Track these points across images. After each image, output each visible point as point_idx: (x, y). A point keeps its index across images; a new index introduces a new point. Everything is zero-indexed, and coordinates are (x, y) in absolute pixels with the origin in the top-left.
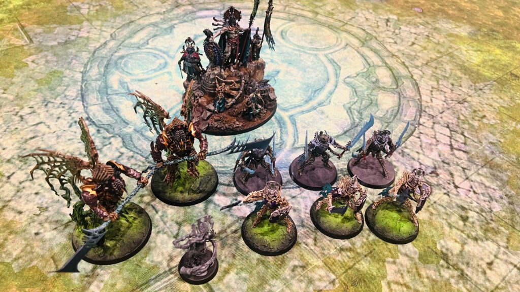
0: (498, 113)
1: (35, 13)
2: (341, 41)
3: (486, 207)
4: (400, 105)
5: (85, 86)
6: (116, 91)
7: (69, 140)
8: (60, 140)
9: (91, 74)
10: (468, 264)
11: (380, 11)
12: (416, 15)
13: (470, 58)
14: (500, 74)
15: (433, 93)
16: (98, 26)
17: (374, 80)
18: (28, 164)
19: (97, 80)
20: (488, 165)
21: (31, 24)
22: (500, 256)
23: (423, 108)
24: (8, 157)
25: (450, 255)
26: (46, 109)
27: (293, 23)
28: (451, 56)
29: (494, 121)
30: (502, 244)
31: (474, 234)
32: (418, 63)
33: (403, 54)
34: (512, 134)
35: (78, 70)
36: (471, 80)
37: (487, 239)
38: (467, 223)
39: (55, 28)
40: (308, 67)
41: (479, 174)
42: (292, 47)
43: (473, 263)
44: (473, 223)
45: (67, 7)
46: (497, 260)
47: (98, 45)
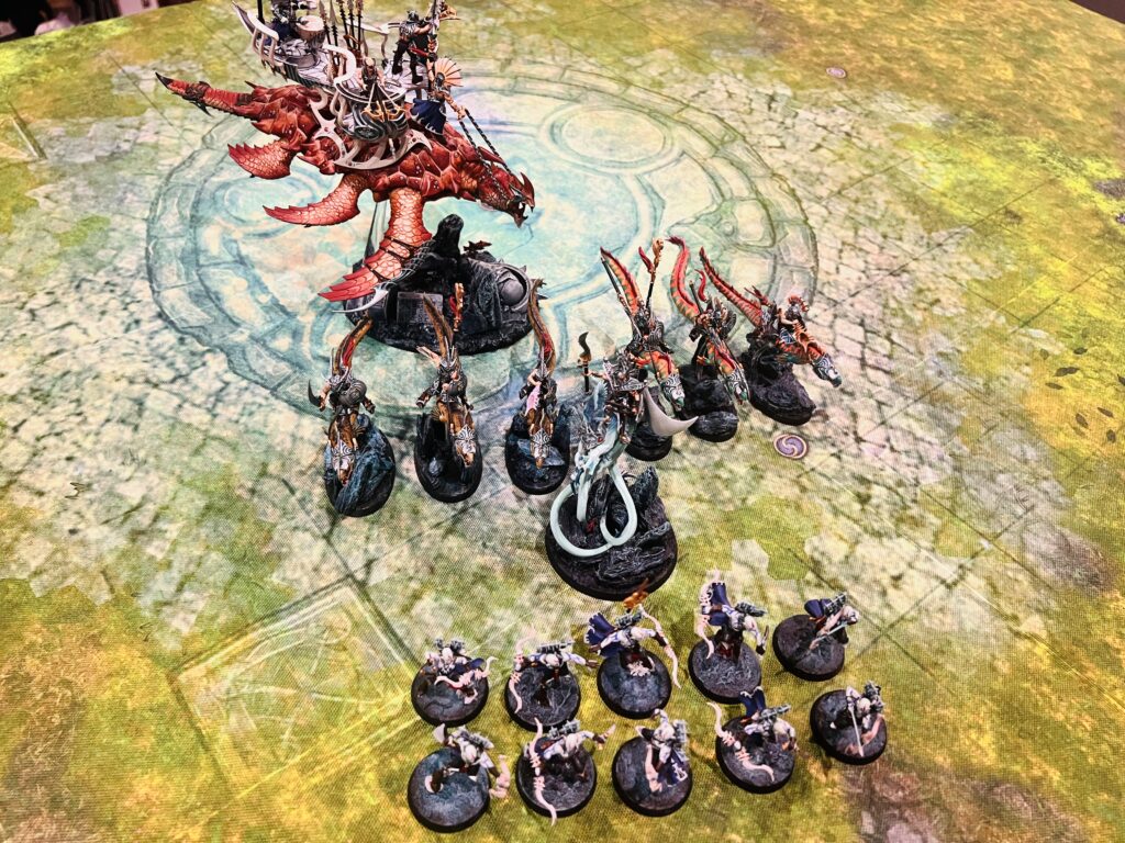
0: (965, 294)
1: (47, 92)
2: (673, 144)
3: (910, 476)
4: (773, 281)
5: (154, 248)
6: (215, 258)
7: (125, 355)
8: (106, 355)
9: (164, 223)
10: (856, 579)
11: (759, 76)
12: (833, 84)
13: (930, 180)
14: (983, 212)
15: (844, 255)
16: (176, 118)
17: (728, 229)
18: (50, 405)
19: (177, 236)
20: (928, 397)
21: (41, 118)
22: (918, 565)
23: (819, 287)
24: (12, 391)
25: (825, 562)
26: (78, 296)
27: (578, 106)
28: (892, 173)
29: (954, 311)
30: (925, 544)
31: (876, 526)
32: (822, 191)
33: (795, 172)
34: (985, 337)
35: (138, 216)
36: (924, 225)
37: (899, 536)
38: (867, 507)
39: (90, 124)
40: (599, 203)
41: (907, 414)
42: (571, 159)
43: (866, 577)
44: (878, 506)
45: (111, 76)
46: (911, 572)
47: (177, 161)
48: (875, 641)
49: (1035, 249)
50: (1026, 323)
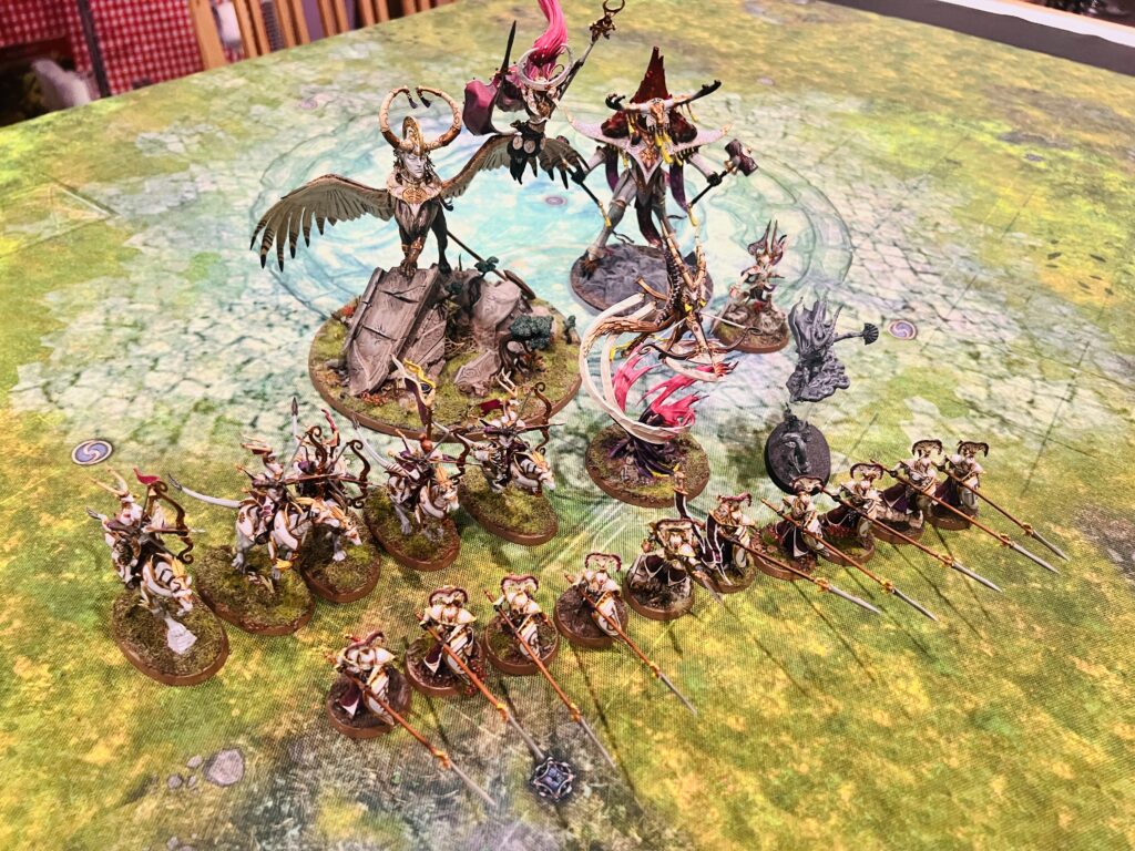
0: (954, 217)
1: (77, 162)
3: (995, 337)
4: (812, 226)
6: (340, 270)
10: (1005, 408)
12: (767, 90)
13: (880, 146)
15: (851, 202)
16: (224, 169)
17: (755, 195)
18: (271, 401)
20: (972, 285)
21: (87, 183)
22: (1039, 391)
23: (848, 225)
25: (976, 401)
26: (235, 316)
28: (850, 145)
29: (954, 228)
30: (1035, 376)
31: (995, 372)
32: (808, 162)
33: (779, 152)
34: (986, 242)
36: (896, 177)
37: (1014, 375)
38: (981, 361)
39: (141, 182)
41: (966, 299)
43: (1010, 405)
44: (988, 359)
45: (133, 143)
46: (1038, 397)
48: (1044, 444)
49: (982, 182)
50: (1008, 230)
